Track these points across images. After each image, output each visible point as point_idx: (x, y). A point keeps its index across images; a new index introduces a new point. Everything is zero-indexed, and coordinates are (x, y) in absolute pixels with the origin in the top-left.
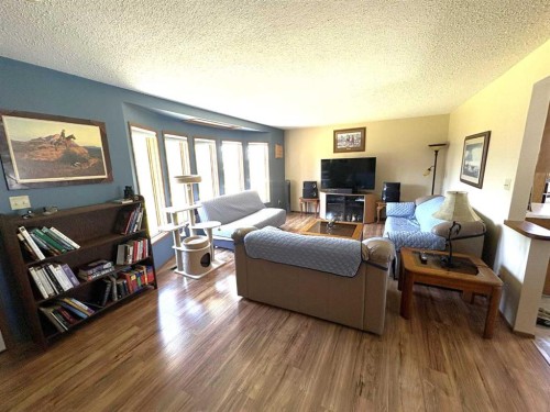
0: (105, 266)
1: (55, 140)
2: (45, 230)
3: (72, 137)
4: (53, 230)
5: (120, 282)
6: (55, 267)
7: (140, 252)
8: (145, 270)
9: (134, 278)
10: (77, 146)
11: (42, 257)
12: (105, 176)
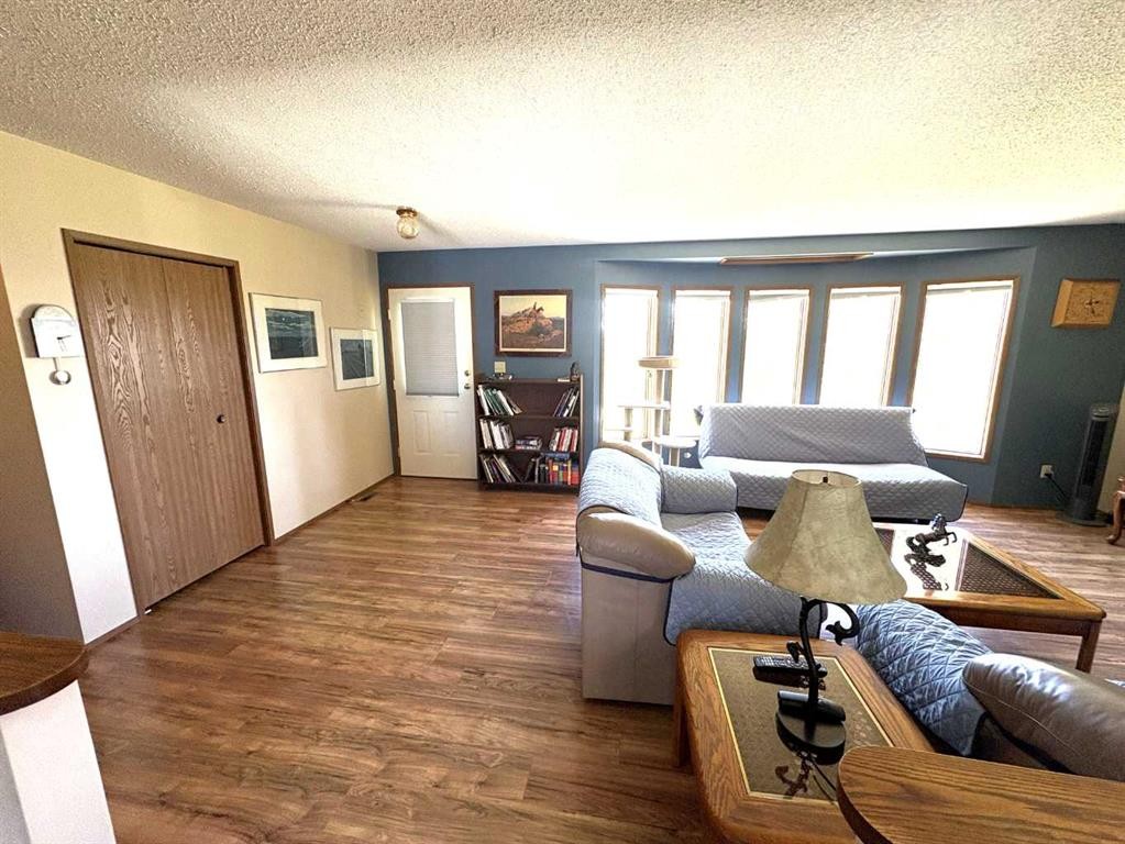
0: (531, 443)
1: (528, 313)
2: (494, 392)
3: (541, 309)
4: (500, 394)
5: (542, 466)
6: (495, 425)
7: (566, 442)
8: (569, 465)
9: (556, 468)
10: (543, 318)
11: (487, 413)
12: (564, 350)
